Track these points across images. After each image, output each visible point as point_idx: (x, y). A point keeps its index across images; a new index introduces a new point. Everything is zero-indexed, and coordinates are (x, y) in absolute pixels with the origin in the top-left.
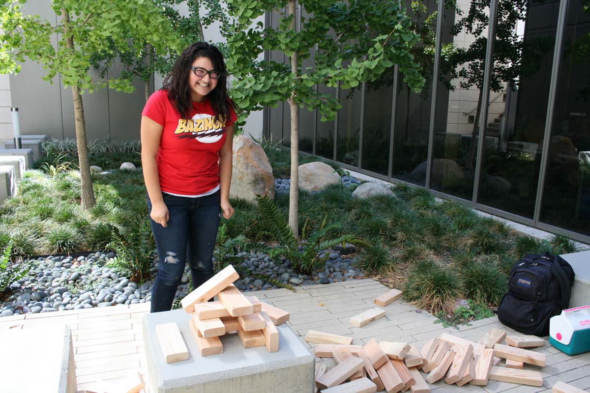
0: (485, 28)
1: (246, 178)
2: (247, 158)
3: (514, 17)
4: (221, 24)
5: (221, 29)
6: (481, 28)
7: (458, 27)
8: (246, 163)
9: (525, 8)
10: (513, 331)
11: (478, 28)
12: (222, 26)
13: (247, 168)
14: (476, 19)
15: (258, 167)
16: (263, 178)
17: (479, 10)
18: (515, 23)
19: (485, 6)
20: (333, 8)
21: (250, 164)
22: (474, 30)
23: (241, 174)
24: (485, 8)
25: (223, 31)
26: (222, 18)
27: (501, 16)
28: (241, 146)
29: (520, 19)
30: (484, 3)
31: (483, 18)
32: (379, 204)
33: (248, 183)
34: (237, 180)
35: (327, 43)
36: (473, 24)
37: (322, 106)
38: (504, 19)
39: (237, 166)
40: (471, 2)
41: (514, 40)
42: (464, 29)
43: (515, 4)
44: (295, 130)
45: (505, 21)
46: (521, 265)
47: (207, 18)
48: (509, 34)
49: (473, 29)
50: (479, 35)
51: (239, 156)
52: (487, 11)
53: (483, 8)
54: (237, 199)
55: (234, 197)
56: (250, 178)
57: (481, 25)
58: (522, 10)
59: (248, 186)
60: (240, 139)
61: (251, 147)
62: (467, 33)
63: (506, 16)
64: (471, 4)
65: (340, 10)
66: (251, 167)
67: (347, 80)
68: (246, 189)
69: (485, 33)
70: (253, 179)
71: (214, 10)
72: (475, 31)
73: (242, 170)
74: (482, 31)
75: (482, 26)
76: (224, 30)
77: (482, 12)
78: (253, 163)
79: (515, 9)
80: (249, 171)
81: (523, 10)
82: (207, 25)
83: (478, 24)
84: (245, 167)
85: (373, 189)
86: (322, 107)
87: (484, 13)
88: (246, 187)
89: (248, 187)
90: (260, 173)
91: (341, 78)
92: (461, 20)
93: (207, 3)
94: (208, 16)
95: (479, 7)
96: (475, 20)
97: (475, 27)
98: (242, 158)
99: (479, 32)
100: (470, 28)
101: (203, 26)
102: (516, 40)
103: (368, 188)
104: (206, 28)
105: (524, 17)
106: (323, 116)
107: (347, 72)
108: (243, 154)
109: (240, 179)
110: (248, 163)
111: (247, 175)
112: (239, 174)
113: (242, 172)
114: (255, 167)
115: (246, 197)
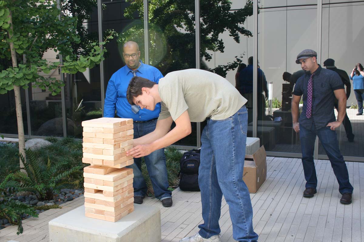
10: (190, 192)
44: (20, 104)
46: (185, 158)
67: (78, 68)
91: (72, 67)
107: (78, 64)
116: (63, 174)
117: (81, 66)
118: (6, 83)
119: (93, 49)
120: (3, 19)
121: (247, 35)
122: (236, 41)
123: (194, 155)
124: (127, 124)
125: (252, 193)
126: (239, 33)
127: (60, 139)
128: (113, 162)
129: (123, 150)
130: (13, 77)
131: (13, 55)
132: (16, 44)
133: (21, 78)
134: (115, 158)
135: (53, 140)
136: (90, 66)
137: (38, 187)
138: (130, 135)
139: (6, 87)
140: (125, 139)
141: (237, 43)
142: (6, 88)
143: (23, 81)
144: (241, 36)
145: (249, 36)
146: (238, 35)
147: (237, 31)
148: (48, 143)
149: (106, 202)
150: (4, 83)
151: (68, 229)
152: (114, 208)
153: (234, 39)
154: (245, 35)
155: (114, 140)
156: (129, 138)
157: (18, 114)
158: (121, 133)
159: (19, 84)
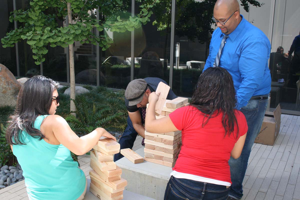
1: (9, 91)
2: (6, 78)
8: (7, 82)
13: (8, 85)
15: (15, 83)
21: (10, 82)
23: (4, 89)
33: (11, 95)
44: (73, 56)
56: (12, 91)
59: (11, 97)
61: (6, 70)
67: (127, 28)
68: (9, 99)
70: (14, 91)
73: (5, 86)
78: (11, 81)
80: (11, 86)
84: (7, 84)
88: (9, 97)
90: (17, 87)
91: (122, 27)
98: (3, 78)
107: (127, 24)
108: (3, 75)
109: (4, 92)
110: (9, 81)
111: (10, 90)
112: (2, 89)
113: (5, 88)
114: (13, 84)
115: (10, 104)
116: (107, 118)
117: (130, 26)
118: (68, 38)
119: (141, 11)
121: (256, 5)
122: (245, 10)
125: (269, 145)
126: (249, 3)
127: (94, 87)
130: (74, 33)
131: (69, 13)
132: (74, 4)
133: (79, 34)
135: (89, 88)
136: (138, 26)
137: (89, 129)
141: (246, 12)
143: (81, 37)
144: (251, 6)
145: (257, 6)
146: (248, 5)
147: (247, 2)
148: (86, 91)
149: (166, 149)
151: (130, 171)
152: (173, 155)
153: (244, 8)
154: (254, 5)
157: (71, 65)
159: (77, 39)
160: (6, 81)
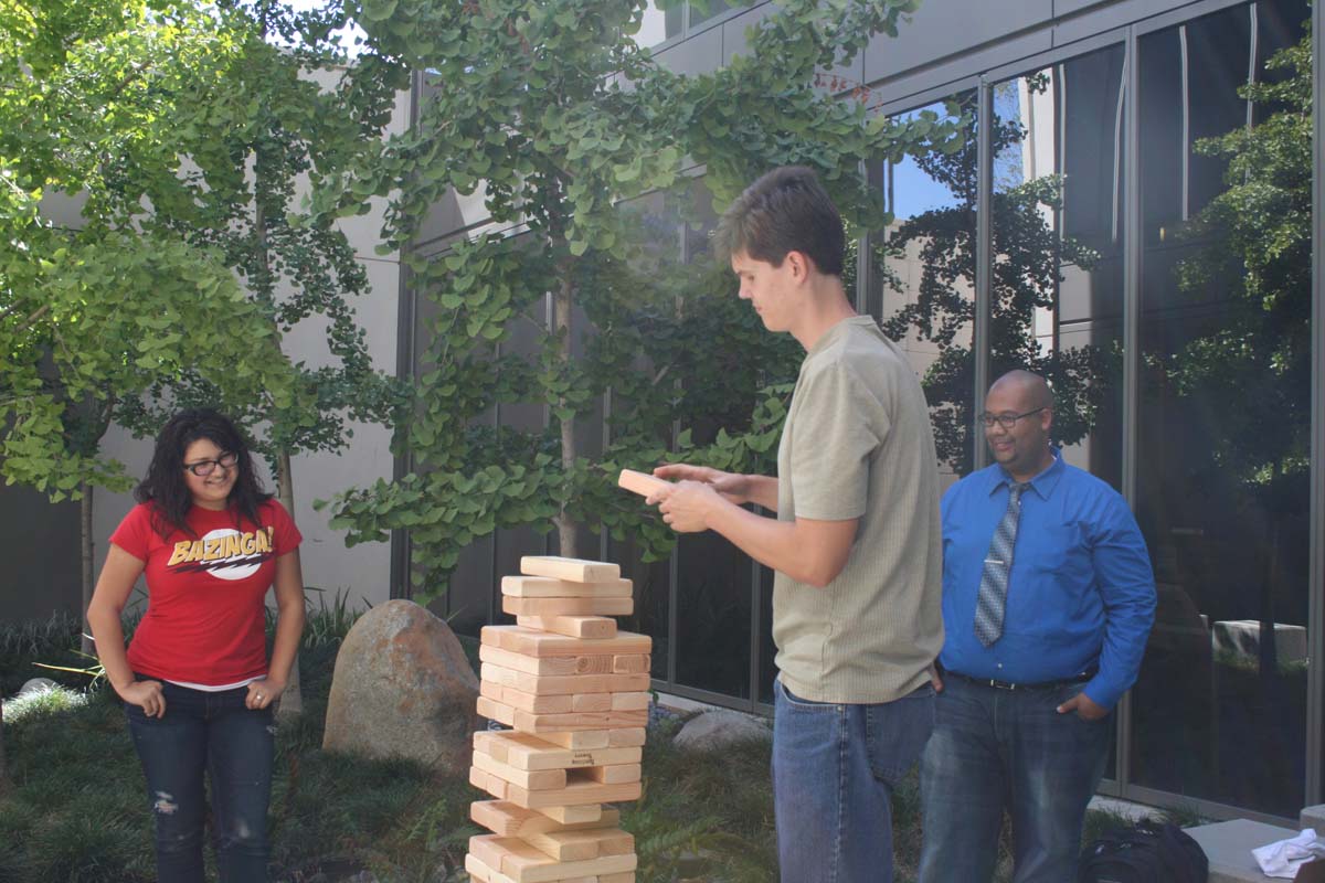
0: (960, 327)
1: (420, 705)
3: (1026, 302)
4: (332, 322)
5: (330, 336)
6: (951, 326)
7: (899, 325)
8: (419, 669)
9: (1051, 281)
11: (945, 327)
12: (332, 327)
13: (421, 681)
14: (940, 307)
15: (449, 679)
16: (460, 704)
17: (945, 283)
18: (1030, 314)
19: (957, 275)
20: (645, 310)
21: (430, 671)
22: (935, 333)
23: (406, 697)
24: (957, 278)
25: (334, 340)
26: (334, 308)
27: (996, 297)
28: (405, 625)
29: (1041, 304)
30: (955, 267)
31: (953, 304)
32: (746, 762)
33: (425, 719)
34: (395, 711)
35: (636, 388)
36: (932, 318)
37: (645, 529)
38: (1004, 307)
39: (395, 675)
40: (924, 266)
41: (1032, 356)
42: (913, 330)
43: (1026, 271)
45: (1006, 311)
46: (1099, 850)
47: (292, 305)
48: (1020, 341)
49: (933, 330)
50: (948, 343)
51: (399, 650)
52: (963, 288)
53: (953, 280)
54: (398, 759)
55: (387, 755)
56: (431, 705)
57: (953, 319)
58: (1044, 285)
59: (424, 727)
60: (401, 609)
61: (428, 627)
62: (920, 339)
63: (1009, 299)
64: (924, 270)
65: (661, 315)
66: (430, 676)
68: (418, 733)
69: (963, 338)
70: (438, 706)
71: (317, 288)
72: (938, 334)
73: (409, 685)
74: (954, 333)
75: (954, 322)
76: (338, 337)
77: (952, 289)
78: (434, 668)
79: (1028, 282)
80: (428, 687)
81: (1046, 284)
82: (290, 323)
83: (944, 319)
84: (415, 678)
85: (725, 726)
86: (644, 531)
87: (958, 293)
88: (419, 728)
89: (424, 729)
92: (904, 309)
93: (297, 270)
94: (294, 302)
95: (943, 277)
96: (937, 310)
97: (937, 325)
98: (408, 656)
99: (947, 335)
100: (925, 327)
101: (280, 326)
102: (1038, 354)
103: (712, 726)
104: (286, 330)
105: (1051, 300)
106: (648, 551)
108: (411, 646)
109: (404, 708)
110: (425, 669)
111: (423, 699)
112: (400, 696)
113: (410, 691)
114: (441, 678)
115: (420, 754)
120: (485, 314)
123: (1135, 845)
124: (615, 671)
128: (526, 794)
129: (587, 758)
134: (532, 779)
138: (628, 712)
139: (473, 523)
140: (593, 721)
142: (470, 528)
150: (466, 511)
155: (535, 717)
156: (624, 723)
158: (576, 698)
160: (419, 665)
